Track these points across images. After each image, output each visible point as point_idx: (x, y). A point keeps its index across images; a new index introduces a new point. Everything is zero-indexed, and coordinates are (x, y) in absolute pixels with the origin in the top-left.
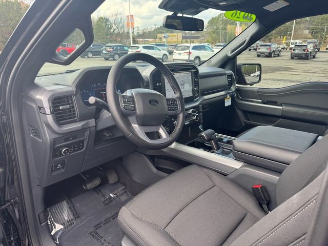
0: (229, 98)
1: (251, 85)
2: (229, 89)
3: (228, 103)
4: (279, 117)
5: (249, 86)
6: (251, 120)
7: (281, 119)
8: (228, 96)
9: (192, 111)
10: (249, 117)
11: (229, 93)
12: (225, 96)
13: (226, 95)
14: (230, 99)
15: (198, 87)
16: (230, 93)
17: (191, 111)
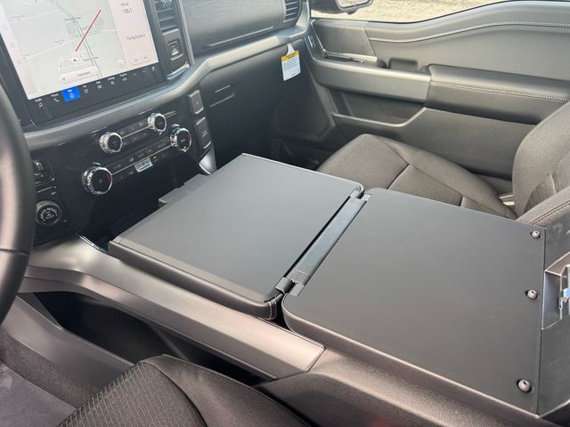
0: (293, 55)
1: (350, 13)
2: (293, 25)
3: (291, 69)
4: (419, 104)
5: (344, 15)
6: (351, 113)
7: (424, 109)
8: (291, 50)
9: (158, 119)
10: (347, 105)
11: (290, 41)
12: (281, 50)
13: (283, 45)
14: (297, 56)
15: (180, 26)
16: (295, 39)
17: (151, 121)
